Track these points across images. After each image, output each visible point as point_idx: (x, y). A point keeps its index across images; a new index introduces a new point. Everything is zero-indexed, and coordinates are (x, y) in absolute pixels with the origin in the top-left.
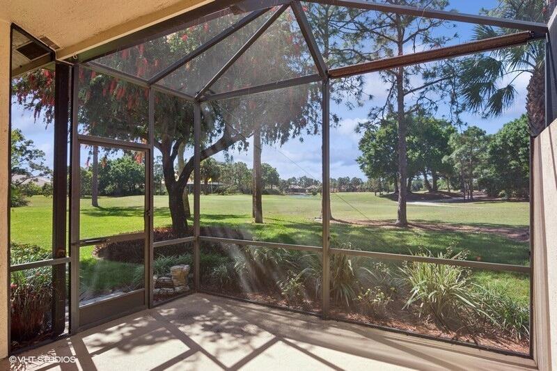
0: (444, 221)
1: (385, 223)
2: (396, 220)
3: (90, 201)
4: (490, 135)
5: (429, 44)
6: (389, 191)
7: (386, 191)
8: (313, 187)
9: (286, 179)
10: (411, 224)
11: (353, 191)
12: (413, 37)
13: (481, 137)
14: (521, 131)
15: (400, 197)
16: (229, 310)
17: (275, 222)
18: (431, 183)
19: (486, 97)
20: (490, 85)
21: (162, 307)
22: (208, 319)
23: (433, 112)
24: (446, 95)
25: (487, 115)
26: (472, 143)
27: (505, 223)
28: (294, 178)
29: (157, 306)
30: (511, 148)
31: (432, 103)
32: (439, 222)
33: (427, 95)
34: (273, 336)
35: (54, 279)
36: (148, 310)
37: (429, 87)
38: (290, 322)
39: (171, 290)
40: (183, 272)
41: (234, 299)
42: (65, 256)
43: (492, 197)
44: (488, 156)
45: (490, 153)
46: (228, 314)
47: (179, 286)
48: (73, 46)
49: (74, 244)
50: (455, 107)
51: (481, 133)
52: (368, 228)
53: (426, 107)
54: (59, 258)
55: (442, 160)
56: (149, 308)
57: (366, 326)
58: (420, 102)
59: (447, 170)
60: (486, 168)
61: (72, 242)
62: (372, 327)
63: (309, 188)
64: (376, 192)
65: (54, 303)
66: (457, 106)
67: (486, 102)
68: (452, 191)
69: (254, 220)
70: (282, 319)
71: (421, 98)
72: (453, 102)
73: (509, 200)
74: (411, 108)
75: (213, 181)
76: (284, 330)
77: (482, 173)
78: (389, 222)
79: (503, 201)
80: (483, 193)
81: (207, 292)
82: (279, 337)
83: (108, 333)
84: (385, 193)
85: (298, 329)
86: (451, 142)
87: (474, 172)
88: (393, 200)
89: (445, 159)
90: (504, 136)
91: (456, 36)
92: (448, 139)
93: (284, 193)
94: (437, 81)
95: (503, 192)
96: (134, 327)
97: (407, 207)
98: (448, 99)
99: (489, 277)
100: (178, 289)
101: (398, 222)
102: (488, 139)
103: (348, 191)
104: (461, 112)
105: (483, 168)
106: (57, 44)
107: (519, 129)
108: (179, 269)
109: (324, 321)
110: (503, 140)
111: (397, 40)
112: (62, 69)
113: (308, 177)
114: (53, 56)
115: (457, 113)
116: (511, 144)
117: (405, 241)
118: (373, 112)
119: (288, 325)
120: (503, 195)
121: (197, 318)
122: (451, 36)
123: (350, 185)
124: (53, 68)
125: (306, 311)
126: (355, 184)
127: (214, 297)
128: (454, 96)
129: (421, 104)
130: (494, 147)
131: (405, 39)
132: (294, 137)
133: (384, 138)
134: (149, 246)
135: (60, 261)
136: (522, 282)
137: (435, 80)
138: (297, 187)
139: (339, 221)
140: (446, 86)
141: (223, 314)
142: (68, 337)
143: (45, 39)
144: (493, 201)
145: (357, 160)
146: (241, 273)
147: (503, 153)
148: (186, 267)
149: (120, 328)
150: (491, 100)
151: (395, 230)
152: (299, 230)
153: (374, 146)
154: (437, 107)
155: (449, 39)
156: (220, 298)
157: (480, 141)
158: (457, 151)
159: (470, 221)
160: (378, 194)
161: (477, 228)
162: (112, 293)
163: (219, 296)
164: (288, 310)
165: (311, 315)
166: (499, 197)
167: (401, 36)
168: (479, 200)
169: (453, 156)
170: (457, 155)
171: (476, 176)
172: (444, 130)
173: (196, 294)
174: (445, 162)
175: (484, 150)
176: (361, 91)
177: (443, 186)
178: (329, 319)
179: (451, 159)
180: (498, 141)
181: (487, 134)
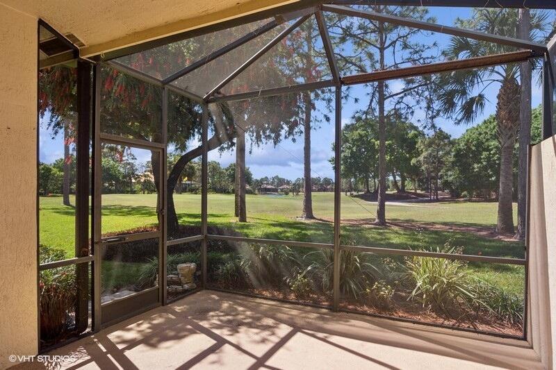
0: (417, 220)
1: (364, 222)
2: (374, 220)
3: (61, 199)
4: (455, 140)
5: (408, 51)
6: (359, 191)
7: (355, 191)
8: (285, 186)
9: (259, 179)
10: (389, 223)
11: (324, 191)
12: (393, 43)
13: (446, 141)
14: (482, 136)
15: (379, 197)
16: (241, 305)
17: (258, 221)
18: (399, 184)
19: (460, 103)
20: (464, 93)
21: (174, 304)
22: (222, 314)
23: (410, 117)
24: (422, 100)
25: (460, 121)
26: (438, 146)
27: (472, 222)
28: (266, 178)
29: (170, 303)
30: (473, 152)
31: (409, 108)
32: (413, 221)
33: (405, 100)
34: (292, 328)
35: (78, 278)
36: (161, 307)
37: (407, 93)
38: (304, 315)
39: (180, 288)
40: (190, 270)
41: (243, 295)
42: (87, 255)
43: (455, 197)
44: (452, 159)
45: (455, 156)
46: (241, 309)
47: (187, 283)
48: (100, 45)
49: (97, 243)
50: (430, 112)
51: (447, 137)
52: (350, 226)
53: (403, 112)
54: (82, 256)
55: (411, 163)
56: (163, 305)
57: (375, 316)
58: (398, 106)
59: (414, 172)
60: (450, 170)
61: (95, 241)
62: (381, 317)
63: (281, 187)
64: (346, 192)
65: (78, 301)
66: (433, 112)
67: (458, 108)
68: (419, 192)
69: (238, 219)
70: (294, 312)
71: (399, 103)
72: (429, 108)
73: (470, 201)
74: (390, 112)
75: (188, 180)
76: (300, 322)
77: (446, 175)
78: (367, 221)
79: (465, 201)
80: (446, 194)
81: (216, 289)
82: (297, 329)
83: (129, 330)
84: (355, 193)
85: (313, 321)
86: (420, 145)
87: (439, 174)
88: (366, 200)
89: (413, 161)
90: (468, 141)
91: (434, 44)
92: (417, 142)
93: (256, 192)
94: (415, 87)
95: (465, 193)
96: (152, 324)
97: (386, 207)
98: (424, 104)
99: (472, 271)
100: (186, 286)
101: (377, 220)
102: (453, 143)
103: (319, 191)
104: (435, 117)
105: (447, 170)
106: (83, 42)
107: (480, 134)
108: (187, 267)
109: (335, 313)
110: (466, 145)
111: (378, 46)
112: (84, 67)
113: (280, 177)
114: (76, 53)
115: (432, 118)
116: (474, 148)
117: (388, 239)
118: (357, 115)
119: (303, 317)
120: (465, 196)
121: (211, 313)
122: (431, 45)
123: (321, 185)
124: (75, 65)
125: (316, 305)
126: (326, 184)
127: (224, 294)
128: (430, 102)
129: (398, 109)
130: (458, 151)
131: (386, 46)
132: (286, 137)
133: (356, 140)
134: (163, 244)
135: (84, 260)
136: (500, 275)
137: (414, 86)
138: (269, 187)
139: (320, 220)
140: (423, 91)
141: (236, 309)
142: (93, 334)
143: (71, 36)
144: (457, 202)
145: (330, 161)
146: (248, 270)
147: (466, 156)
148: (193, 265)
149: (139, 325)
150: (463, 108)
151: (375, 228)
152: (286, 229)
153: (350, 148)
154: (413, 112)
155: (429, 48)
156: (229, 294)
157: (445, 145)
158: (425, 154)
159: (441, 220)
160: (348, 193)
161: (448, 227)
162: (117, 292)
163: (228, 292)
164: (298, 304)
165: (322, 308)
166: (462, 197)
167: (383, 43)
168: (443, 200)
169: (421, 158)
170: (425, 158)
171: (441, 177)
172: (412, 133)
173: (204, 291)
174: (414, 164)
175: (448, 153)
176: (348, 95)
177: (410, 187)
178: (340, 311)
179: (419, 161)
180: (462, 146)
181: (451, 139)
